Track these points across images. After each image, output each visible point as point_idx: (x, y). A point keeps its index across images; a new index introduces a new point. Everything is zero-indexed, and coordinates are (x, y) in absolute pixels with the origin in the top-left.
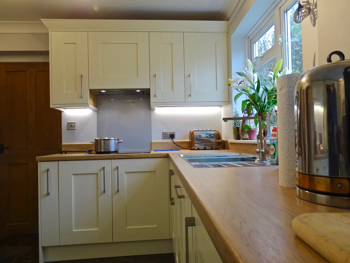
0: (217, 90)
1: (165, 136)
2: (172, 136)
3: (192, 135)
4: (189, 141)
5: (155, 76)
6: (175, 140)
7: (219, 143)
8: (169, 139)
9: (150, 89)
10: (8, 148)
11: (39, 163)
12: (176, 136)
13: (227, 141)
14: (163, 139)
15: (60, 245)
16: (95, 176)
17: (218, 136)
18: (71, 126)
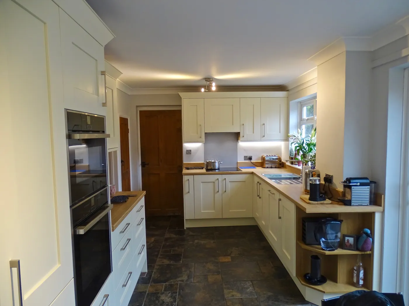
0: (280, 133)
1: (246, 158)
2: (250, 159)
3: (263, 159)
4: (261, 161)
5: (243, 124)
6: (252, 161)
7: (280, 164)
8: (248, 160)
9: (240, 132)
10: (148, 164)
11: (183, 176)
12: (253, 159)
13: (285, 163)
14: (245, 160)
15: (195, 218)
16: (213, 183)
17: (280, 159)
18: (189, 152)
